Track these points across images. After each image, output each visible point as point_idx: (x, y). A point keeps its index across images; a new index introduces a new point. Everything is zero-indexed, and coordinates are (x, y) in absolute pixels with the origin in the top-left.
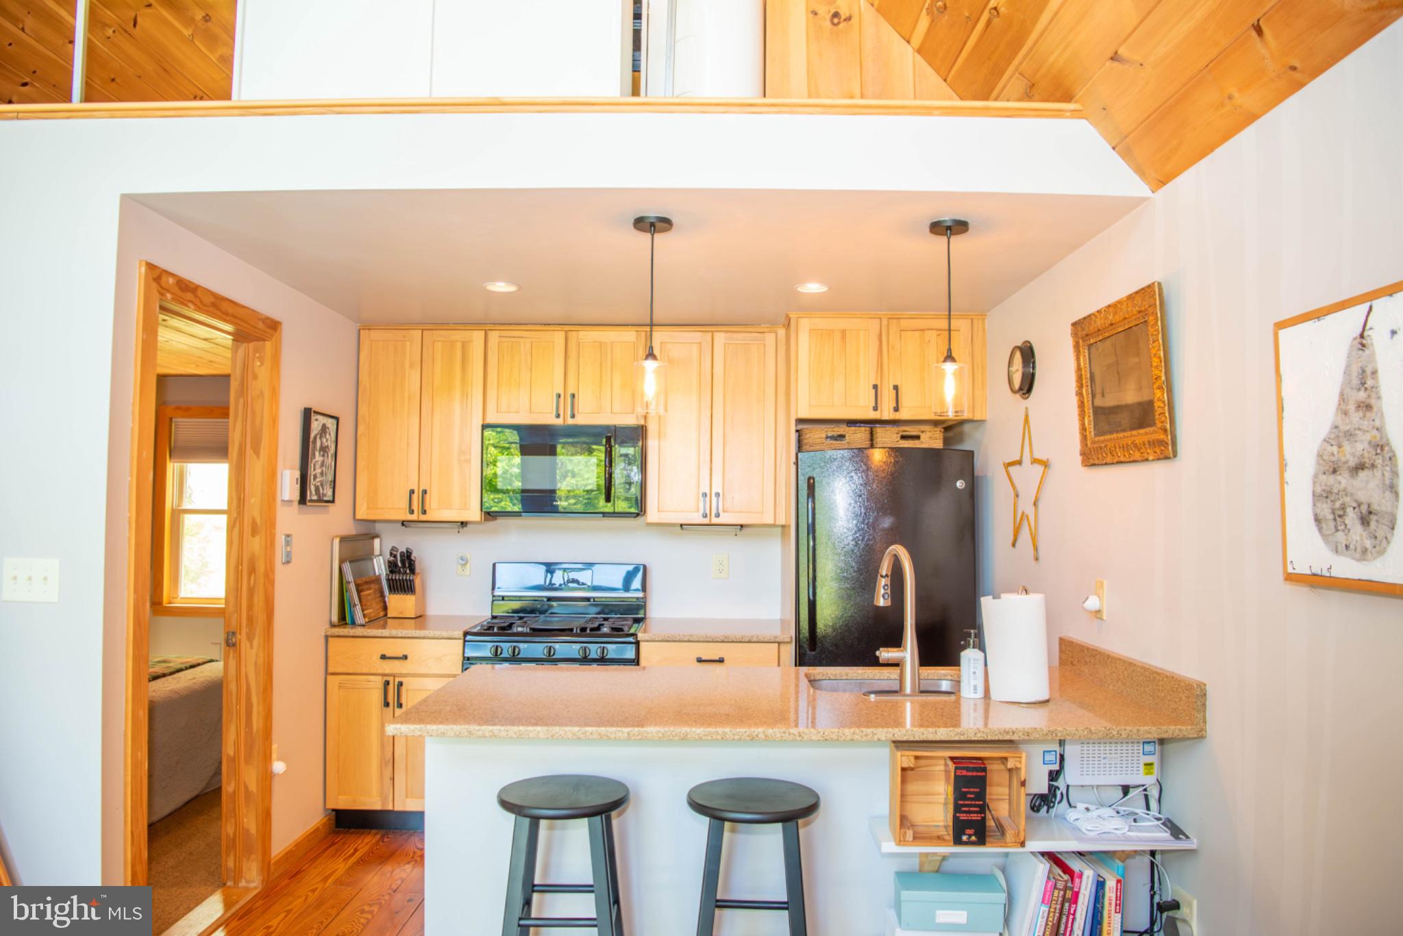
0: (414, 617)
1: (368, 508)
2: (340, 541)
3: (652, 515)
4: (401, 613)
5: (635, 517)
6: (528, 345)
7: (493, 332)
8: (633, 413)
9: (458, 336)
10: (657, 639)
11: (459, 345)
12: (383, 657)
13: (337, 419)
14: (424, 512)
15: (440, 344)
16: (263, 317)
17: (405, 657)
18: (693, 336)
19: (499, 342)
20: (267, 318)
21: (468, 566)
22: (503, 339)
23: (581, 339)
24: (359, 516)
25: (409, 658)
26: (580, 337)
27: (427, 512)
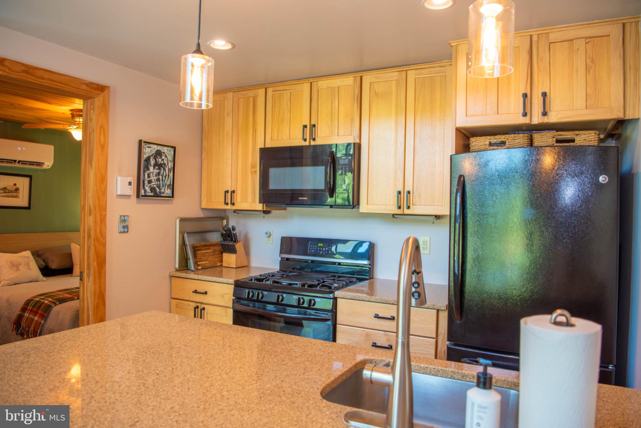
0: (235, 267)
1: (207, 202)
2: (180, 221)
3: (364, 208)
4: (229, 264)
5: (352, 208)
6: (289, 95)
7: (270, 88)
8: (351, 135)
9: (251, 93)
10: (347, 297)
11: (251, 99)
12: (196, 292)
13: (174, 148)
14: (233, 204)
15: (242, 99)
16: (87, 82)
17: (206, 293)
18: (393, 75)
19: (273, 94)
20: (91, 83)
21: (271, 237)
22: (275, 93)
23: (319, 87)
24: (203, 207)
25: (208, 293)
26: (319, 85)
27: (235, 204)
